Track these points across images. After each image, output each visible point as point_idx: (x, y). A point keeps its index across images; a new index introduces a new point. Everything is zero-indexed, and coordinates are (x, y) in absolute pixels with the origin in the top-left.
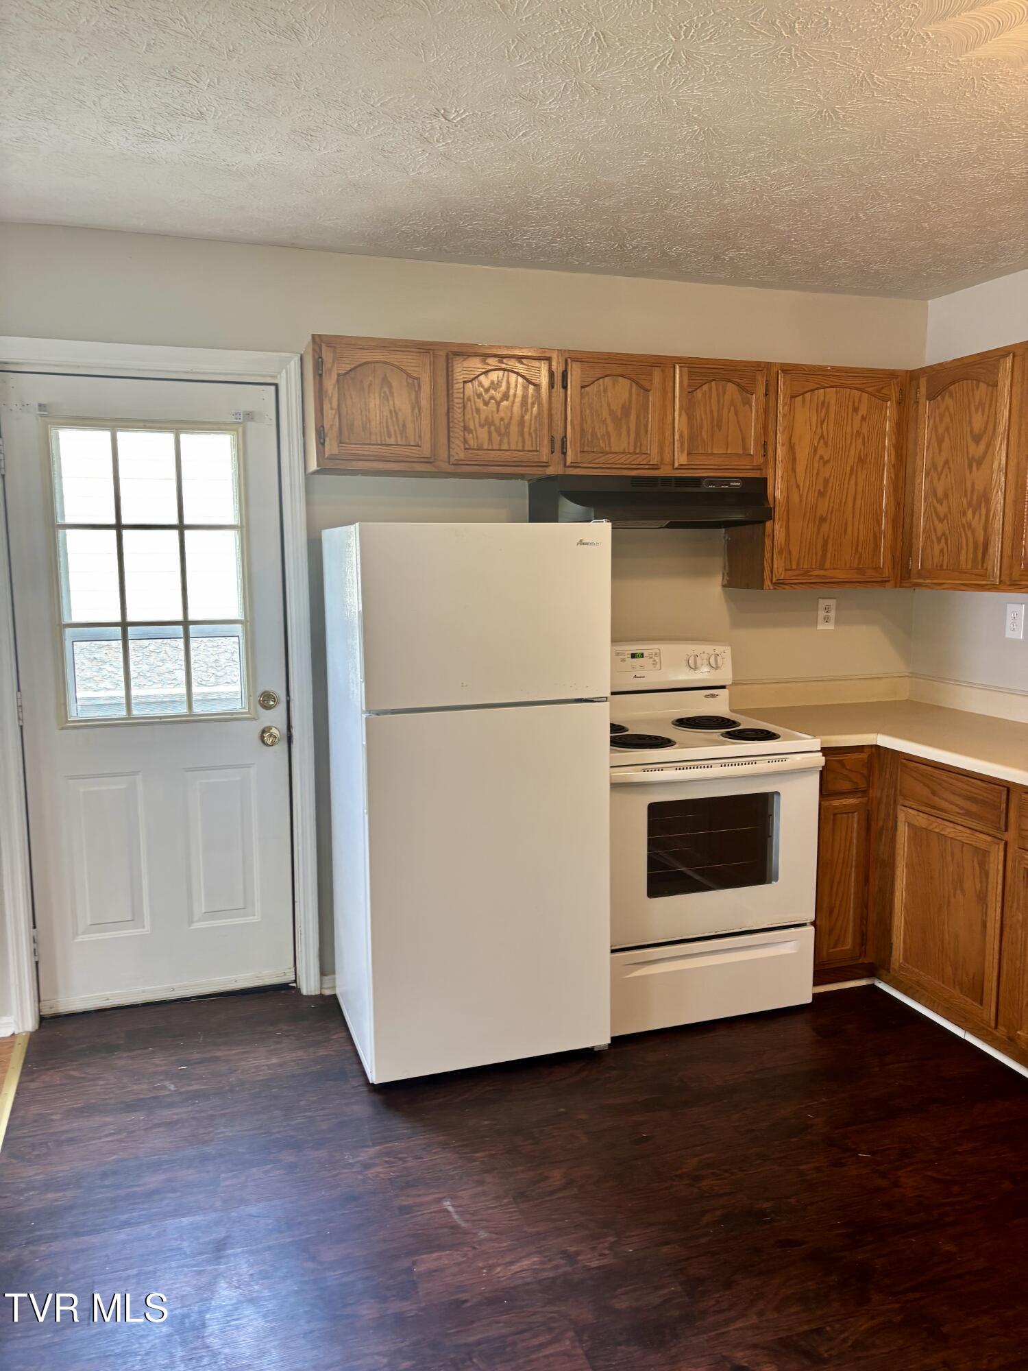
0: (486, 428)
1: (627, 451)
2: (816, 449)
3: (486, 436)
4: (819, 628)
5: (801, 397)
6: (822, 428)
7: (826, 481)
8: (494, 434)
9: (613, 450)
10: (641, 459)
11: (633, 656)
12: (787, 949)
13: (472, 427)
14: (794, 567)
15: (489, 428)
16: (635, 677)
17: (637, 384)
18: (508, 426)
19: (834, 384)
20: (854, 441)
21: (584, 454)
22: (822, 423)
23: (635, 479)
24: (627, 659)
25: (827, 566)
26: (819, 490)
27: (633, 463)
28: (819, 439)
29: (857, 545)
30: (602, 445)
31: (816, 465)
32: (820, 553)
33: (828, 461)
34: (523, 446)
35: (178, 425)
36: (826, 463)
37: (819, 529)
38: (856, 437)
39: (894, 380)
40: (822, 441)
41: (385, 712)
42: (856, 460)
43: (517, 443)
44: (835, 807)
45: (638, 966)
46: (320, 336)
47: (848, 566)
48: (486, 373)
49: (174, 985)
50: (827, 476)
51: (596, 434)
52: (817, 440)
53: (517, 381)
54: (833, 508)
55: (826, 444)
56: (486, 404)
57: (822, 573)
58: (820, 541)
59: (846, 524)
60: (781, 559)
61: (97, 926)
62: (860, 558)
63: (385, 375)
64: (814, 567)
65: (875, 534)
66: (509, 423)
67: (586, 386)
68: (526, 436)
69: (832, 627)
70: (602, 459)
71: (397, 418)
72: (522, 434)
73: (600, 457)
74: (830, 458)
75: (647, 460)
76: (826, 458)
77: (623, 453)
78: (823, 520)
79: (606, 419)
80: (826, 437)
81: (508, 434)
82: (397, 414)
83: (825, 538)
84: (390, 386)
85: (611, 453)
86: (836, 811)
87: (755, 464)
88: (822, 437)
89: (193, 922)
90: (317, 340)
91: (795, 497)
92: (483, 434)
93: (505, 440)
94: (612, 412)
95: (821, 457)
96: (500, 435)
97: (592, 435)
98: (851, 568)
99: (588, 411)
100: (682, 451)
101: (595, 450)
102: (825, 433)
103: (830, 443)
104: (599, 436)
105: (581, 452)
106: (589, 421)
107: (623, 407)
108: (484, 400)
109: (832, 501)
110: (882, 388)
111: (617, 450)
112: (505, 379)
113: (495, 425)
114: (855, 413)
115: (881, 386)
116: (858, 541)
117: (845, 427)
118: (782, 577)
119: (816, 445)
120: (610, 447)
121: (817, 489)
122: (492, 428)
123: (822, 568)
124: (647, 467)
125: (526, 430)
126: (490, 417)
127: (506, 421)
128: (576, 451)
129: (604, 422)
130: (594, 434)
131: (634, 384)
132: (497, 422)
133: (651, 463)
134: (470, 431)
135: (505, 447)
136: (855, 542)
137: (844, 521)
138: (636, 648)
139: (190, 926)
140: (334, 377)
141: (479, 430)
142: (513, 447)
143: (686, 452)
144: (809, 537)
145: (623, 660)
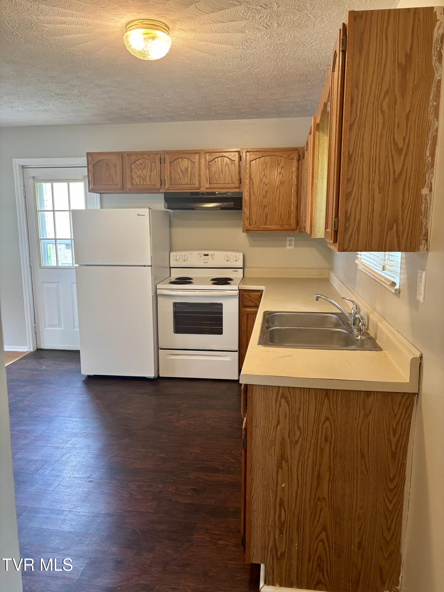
0: (139, 178)
1: (187, 183)
2: (262, 180)
3: (139, 180)
4: (287, 248)
5: (255, 160)
6: (264, 171)
7: (266, 192)
8: (141, 179)
9: (182, 183)
10: (192, 186)
11: (205, 255)
12: (227, 359)
13: (134, 178)
14: (254, 224)
15: (140, 178)
16: (205, 262)
17: (190, 160)
18: (146, 177)
19: (267, 155)
20: (278, 176)
21: (171, 185)
22: (264, 170)
23: (191, 193)
24: (202, 256)
25: (268, 224)
26: (264, 195)
27: (189, 187)
28: (263, 176)
29: (281, 216)
30: (178, 182)
31: (262, 186)
32: (264, 219)
33: (267, 184)
34: (151, 183)
35: (68, 180)
36: (266, 185)
37: (264, 209)
38: (279, 175)
39: (296, 151)
40: (264, 177)
41: (84, 265)
42: (280, 183)
43: (149, 182)
44: (248, 311)
45: (172, 355)
46: (88, 153)
47: (277, 224)
48: (138, 160)
49: (70, 346)
50: (267, 190)
51: (176, 178)
52: (262, 176)
53: (148, 162)
54: (270, 202)
55: (266, 178)
56: (138, 170)
57: (265, 226)
58: (265, 215)
59: (276, 208)
60: (248, 221)
61: (50, 326)
62: (282, 221)
63: (107, 163)
64: (262, 224)
65: (289, 212)
66: (146, 176)
67: (172, 162)
68: (152, 180)
69: (293, 248)
70: (178, 187)
71: (111, 176)
72: (150, 179)
73: (177, 186)
74: (268, 183)
75: (194, 186)
76: (266, 183)
77: (186, 184)
78: (265, 206)
79: (179, 173)
80: (266, 175)
81: (146, 180)
82: (111, 175)
83: (267, 213)
84: (108, 166)
85: (181, 184)
86: (248, 313)
87: (236, 186)
88: (264, 175)
89: (75, 328)
90: (88, 154)
91: (253, 198)
92: (138, 180)
93: (145, 182)
94: (182, 171)
95: (264, 183)
96: (143, 180)
97: (174, 178)
98: (278, 225)
99: (173, 171)
100: (207, 183)
101: (176, 184)
102: (266, 173)
103: (268, 177)
104: (177, 179)
105: (170, 184)
106: (173, 174)
107: (185, 168)
108: (138, 169)
109: (269, 199)
110: (290, 155)
111: (183, 183)
112: (144, 161)
113: (141, 177)
114: (278, 166)
115: (289, 154)
116: (281, 214)
117: (274, 171)
118: (248, 228)
119: (262, 178)
120: (181, 182)
121: (263, 195)
122: (141, 178)
123: (265, 224)
124: (195, 189)
125: (152, 178)
126: (140, 175)
127: (145, 175)
128: (168, 184)
129: (179, 174)
130: (175, 178)
131: (189, 161)
132: (142, 176)
133: (196, 187)
134: (133, 179)
135: (145, 184)
136: (280, 214)
137: (275, 207)
138: (206, 253)
139: (74, 329)
140: (92, 165)
141: (136, 179)
142: (148, 184)
143: (209, 183)
144: (260, 213)
145: (201, 256)
